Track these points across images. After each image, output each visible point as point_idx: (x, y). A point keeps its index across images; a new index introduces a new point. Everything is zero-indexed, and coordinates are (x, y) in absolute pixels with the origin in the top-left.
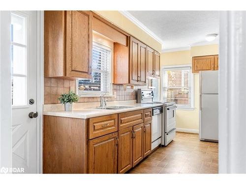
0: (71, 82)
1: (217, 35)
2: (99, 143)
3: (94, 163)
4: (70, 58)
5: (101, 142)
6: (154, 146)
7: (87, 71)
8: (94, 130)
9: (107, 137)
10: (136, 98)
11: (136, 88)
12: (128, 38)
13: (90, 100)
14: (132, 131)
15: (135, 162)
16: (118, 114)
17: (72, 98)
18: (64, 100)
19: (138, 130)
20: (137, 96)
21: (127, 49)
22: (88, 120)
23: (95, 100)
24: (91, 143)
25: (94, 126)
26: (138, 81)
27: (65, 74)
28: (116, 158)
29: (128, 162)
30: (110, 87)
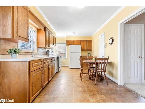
0: (15, 43)
1: (75, 33)
2: (35, 73)
3: (33, 84)
4: (16, 29)
5: (36, 73)
6: (55, 72)
7: (26, 38)
8: (33, 67)
9: (39, 70)
10: (47, 54)
11: (47, 50)
12: (45, 28)
13: (26, 54)
14: (48, 67)
15: (49, 80)
16: (43, 59)
17: (17, 51)
18: (11, 52)
19: (50, 66)
20: (47, 53)
21: (44, 32)
22: (29, 62)
23: (29, 54)
24: (31, 73)
25: (33, 65)
26: (48, 46)
27: (13, 37)
28: (42, 79)
29: (47, 80)
30: (36, 48)
